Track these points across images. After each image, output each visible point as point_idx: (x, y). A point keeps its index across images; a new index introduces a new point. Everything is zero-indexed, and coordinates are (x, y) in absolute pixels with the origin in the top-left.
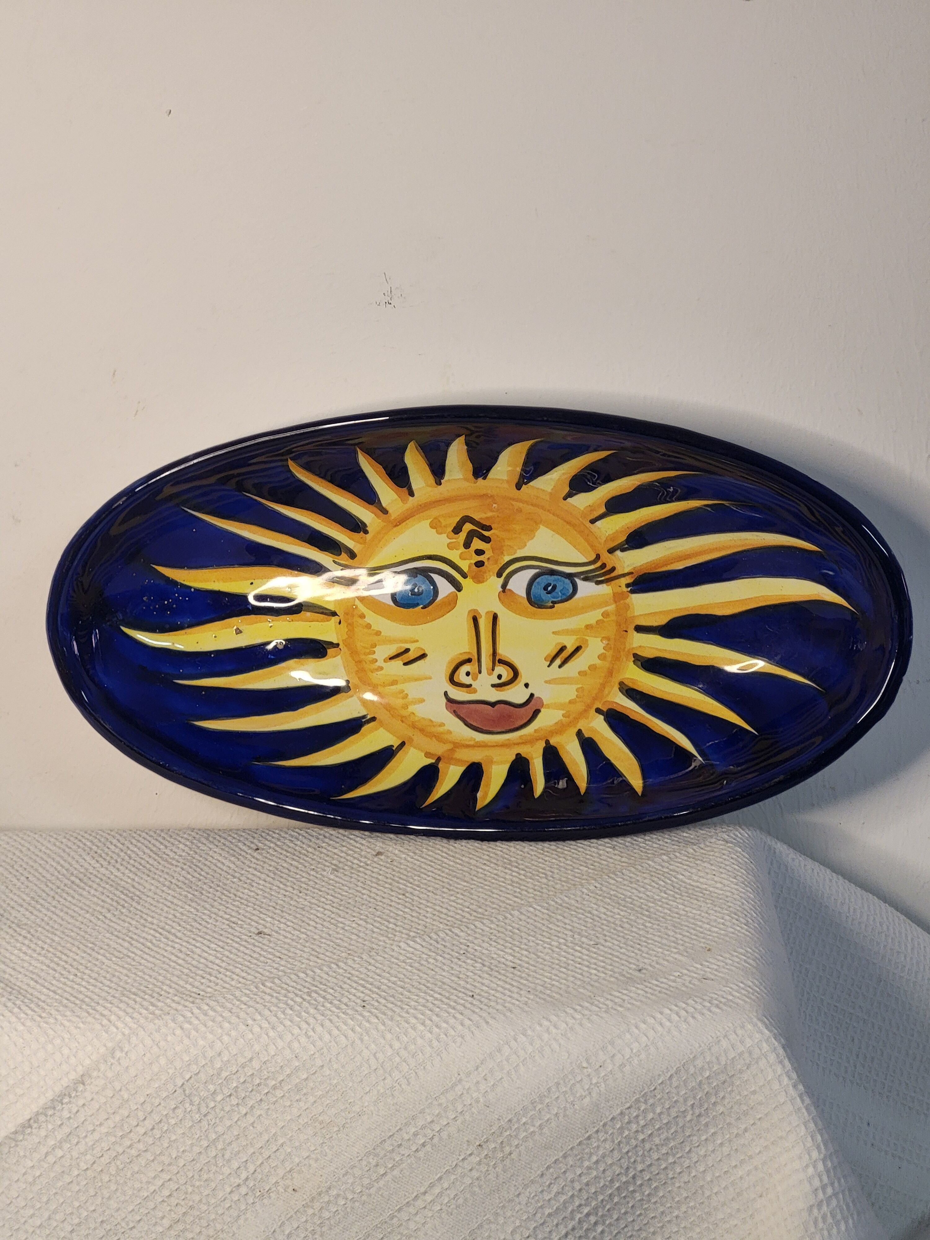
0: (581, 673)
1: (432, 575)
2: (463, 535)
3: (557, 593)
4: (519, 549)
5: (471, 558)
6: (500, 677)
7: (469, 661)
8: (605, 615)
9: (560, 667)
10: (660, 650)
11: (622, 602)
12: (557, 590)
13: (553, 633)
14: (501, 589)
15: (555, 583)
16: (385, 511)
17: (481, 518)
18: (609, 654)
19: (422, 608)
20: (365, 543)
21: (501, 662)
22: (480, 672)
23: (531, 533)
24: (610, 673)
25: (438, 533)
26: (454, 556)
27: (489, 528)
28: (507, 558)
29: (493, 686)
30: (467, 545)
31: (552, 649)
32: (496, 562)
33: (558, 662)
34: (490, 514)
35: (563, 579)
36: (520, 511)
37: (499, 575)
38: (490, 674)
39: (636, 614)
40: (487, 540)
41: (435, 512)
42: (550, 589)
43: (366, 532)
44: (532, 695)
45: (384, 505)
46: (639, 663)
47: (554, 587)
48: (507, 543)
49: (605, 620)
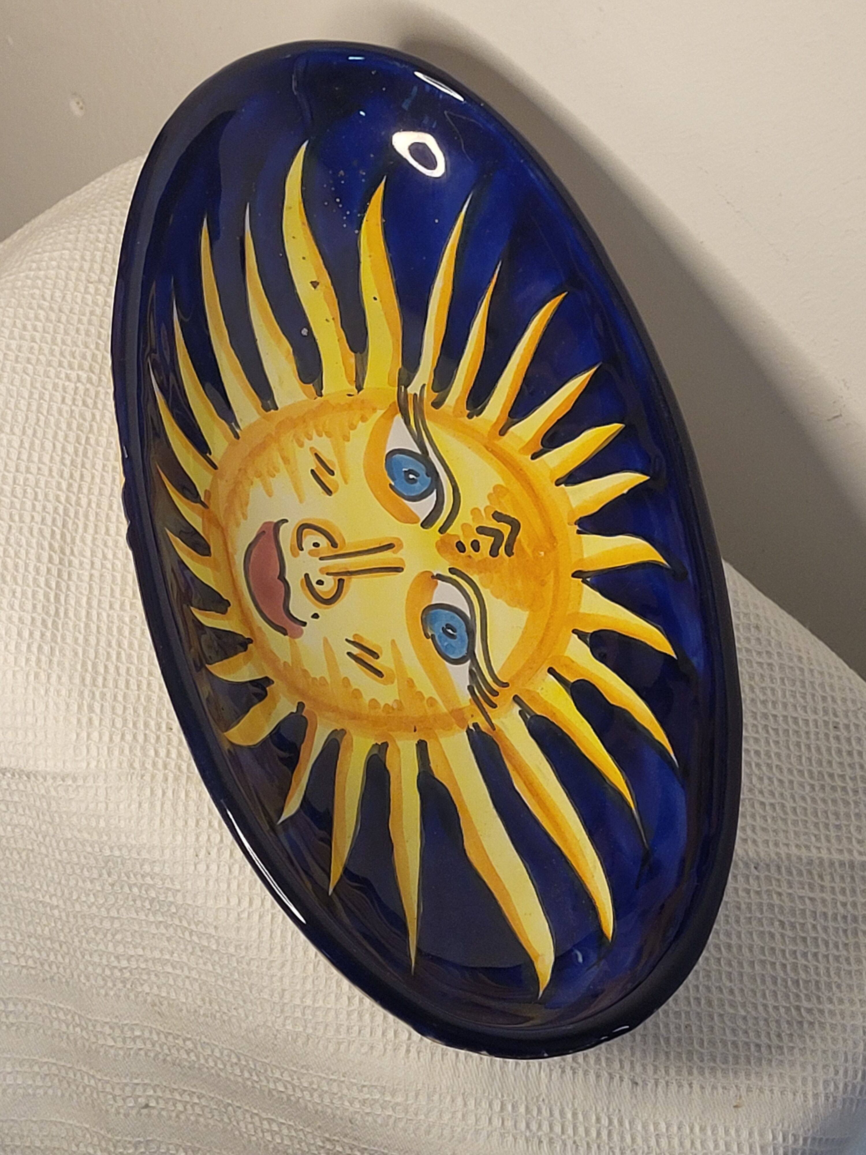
0: (346, 682)
1: (435, 493)
2: (493, 524)
3: (446, 641)
4: (492, 592)
5: (465, 536)
6: (320, 582)
7: (334, 545)
8: (432, 702)
9: (349, 654)
10: (399, 777)
11: (453, 720)
12: (449, 640)
13: (393, 641)
14: (435, 574)
15: (458, 637)
16: (503, 432)
17: (520, 541)
18: (380, 712)
19: (390, 485)
20: (456, 416)
21: (341, 582)
22: (321, 559)
23: (515, 601)
24: (355, 717)
25: (489, 496)
26: (464, 516)
27: (509, 552)
28: (475, 578)
29: (307, 576)
30: (481, 530)
31: (371, 641)
32: (468, 565)
33: (356, 651)
34: (529, 551)
35: (466, 646)
36: (543, 584)
37: (452, 570)
38: (321, 570)
39: (442, 740)
40: (494, 552)
41: (516, 487)
42: (448, 631)
43: (470, 416)
44: (304, 624)
45: (512, 429)
46: (375, 752)
47: (452, 636)
48: (496, 576)
49: (425, 702)
